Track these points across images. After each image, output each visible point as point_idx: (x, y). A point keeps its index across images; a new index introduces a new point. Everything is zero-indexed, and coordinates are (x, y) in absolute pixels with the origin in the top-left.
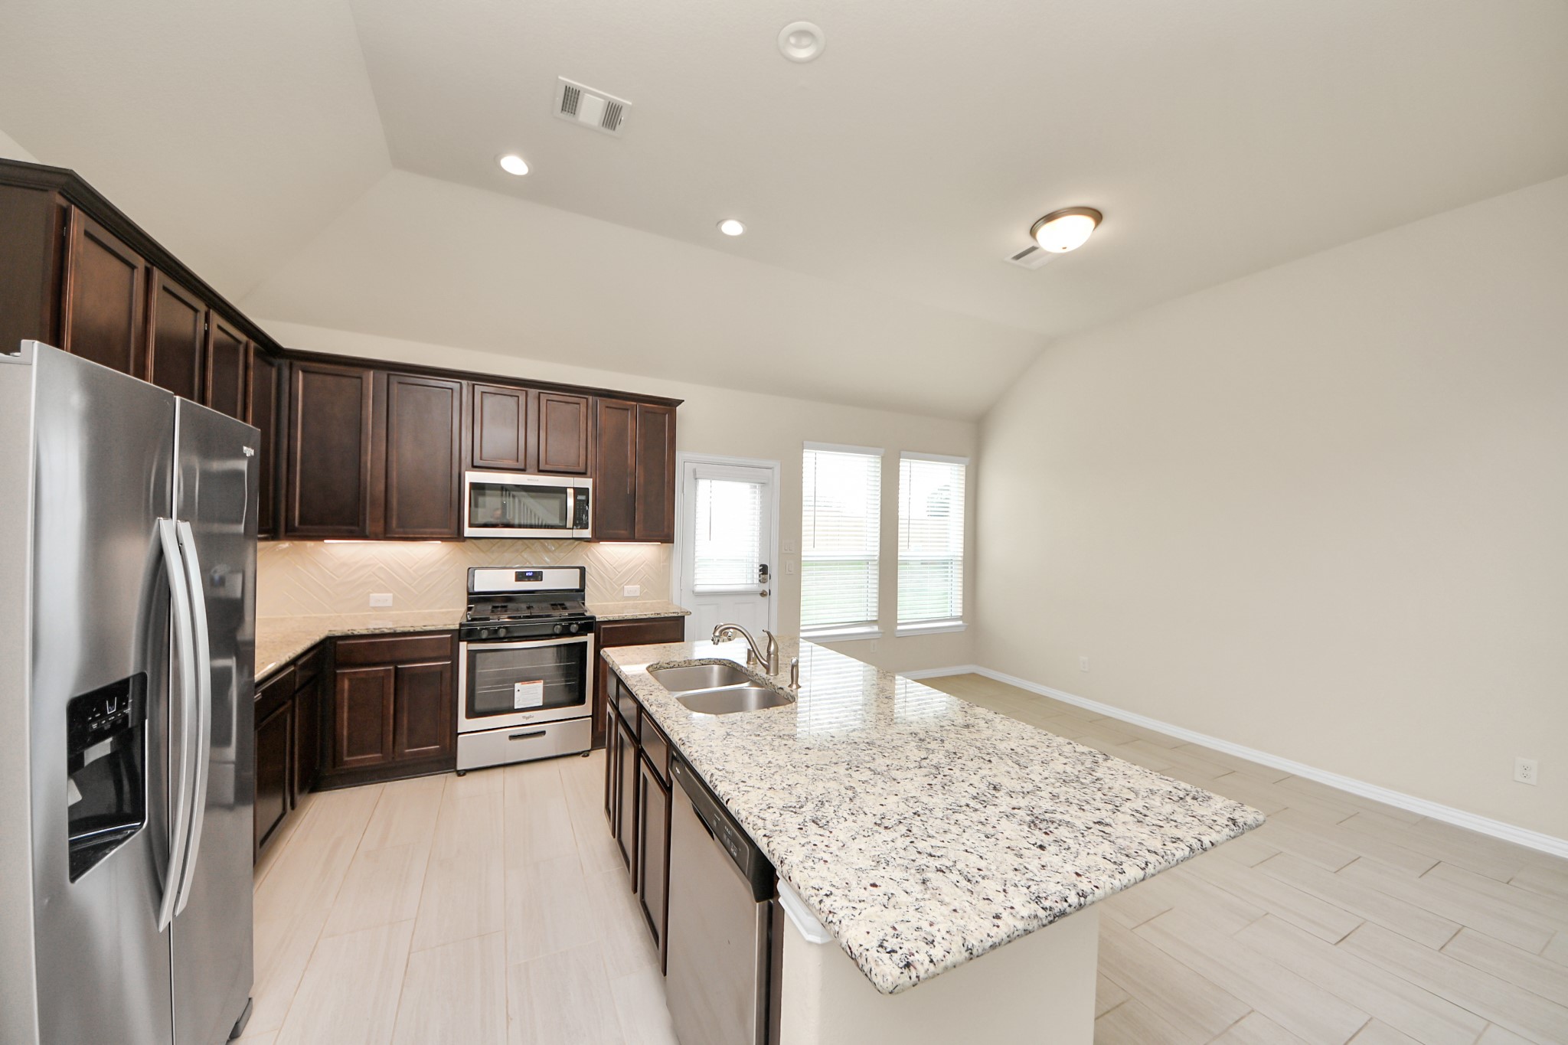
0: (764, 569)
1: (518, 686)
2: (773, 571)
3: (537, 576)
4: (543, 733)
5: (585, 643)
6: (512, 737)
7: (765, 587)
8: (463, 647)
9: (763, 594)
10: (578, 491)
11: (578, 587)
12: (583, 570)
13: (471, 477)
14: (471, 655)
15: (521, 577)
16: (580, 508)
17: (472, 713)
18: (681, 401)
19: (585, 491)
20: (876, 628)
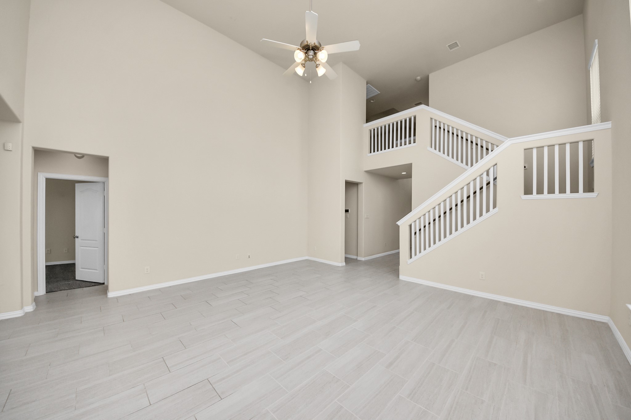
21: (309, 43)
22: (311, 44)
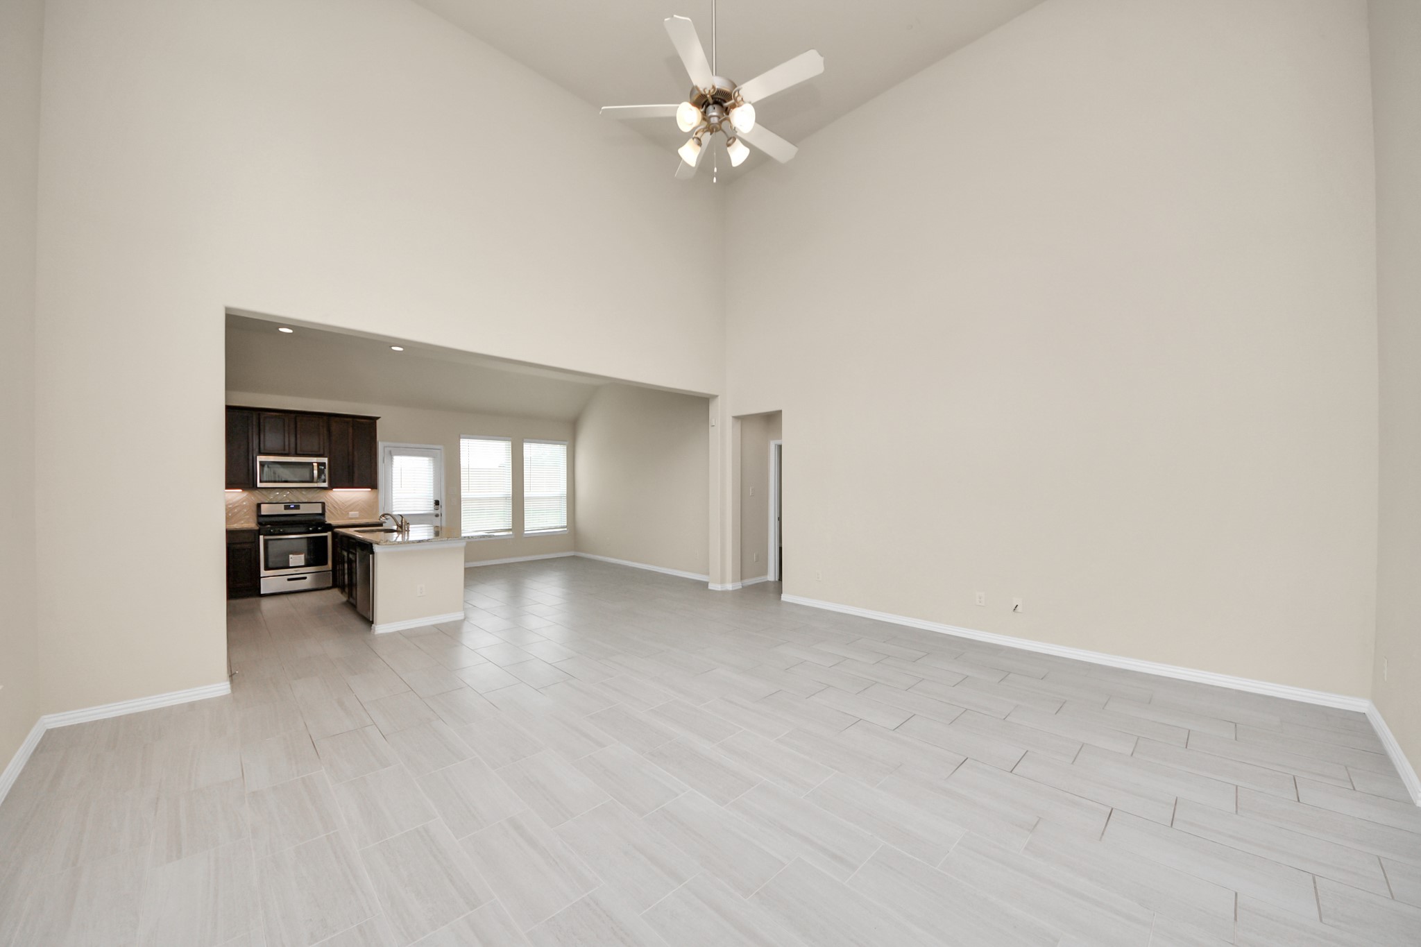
0: (437, 503)
1: (291, 556)
2: (442, 503)
3: (297, 507)
4: (305, 578)
5: (326, 537)
6: (289, 580)
7: (438, 512)
8: (261, 537)
9: (437, 516)
10: (319, 464)
11: (320, 512)
12: (323, 504)
13: (260, 458)
14: (266, 542)
15: (287, 508)
16: (321, 472)
17: (267, 568)
18: (378, 418)
19: (323, 464)
20: (511, 533)
21: (701, 90)
22: (707, 92)
